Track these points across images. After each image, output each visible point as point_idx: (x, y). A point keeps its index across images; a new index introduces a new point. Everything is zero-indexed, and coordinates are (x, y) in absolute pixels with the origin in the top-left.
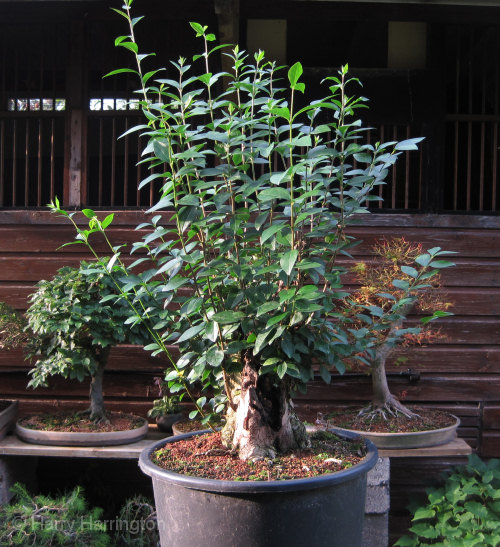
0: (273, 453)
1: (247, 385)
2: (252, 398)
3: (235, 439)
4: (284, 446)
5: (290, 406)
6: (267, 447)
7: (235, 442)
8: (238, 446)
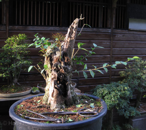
0: (64, 106)
1: (53, 79)
2: (55, 85)
3: (48, 101)
4: (69, 103)
5: (71, 87)
6: (61, 104)
7: (48, 102)
8: (50, 104)
